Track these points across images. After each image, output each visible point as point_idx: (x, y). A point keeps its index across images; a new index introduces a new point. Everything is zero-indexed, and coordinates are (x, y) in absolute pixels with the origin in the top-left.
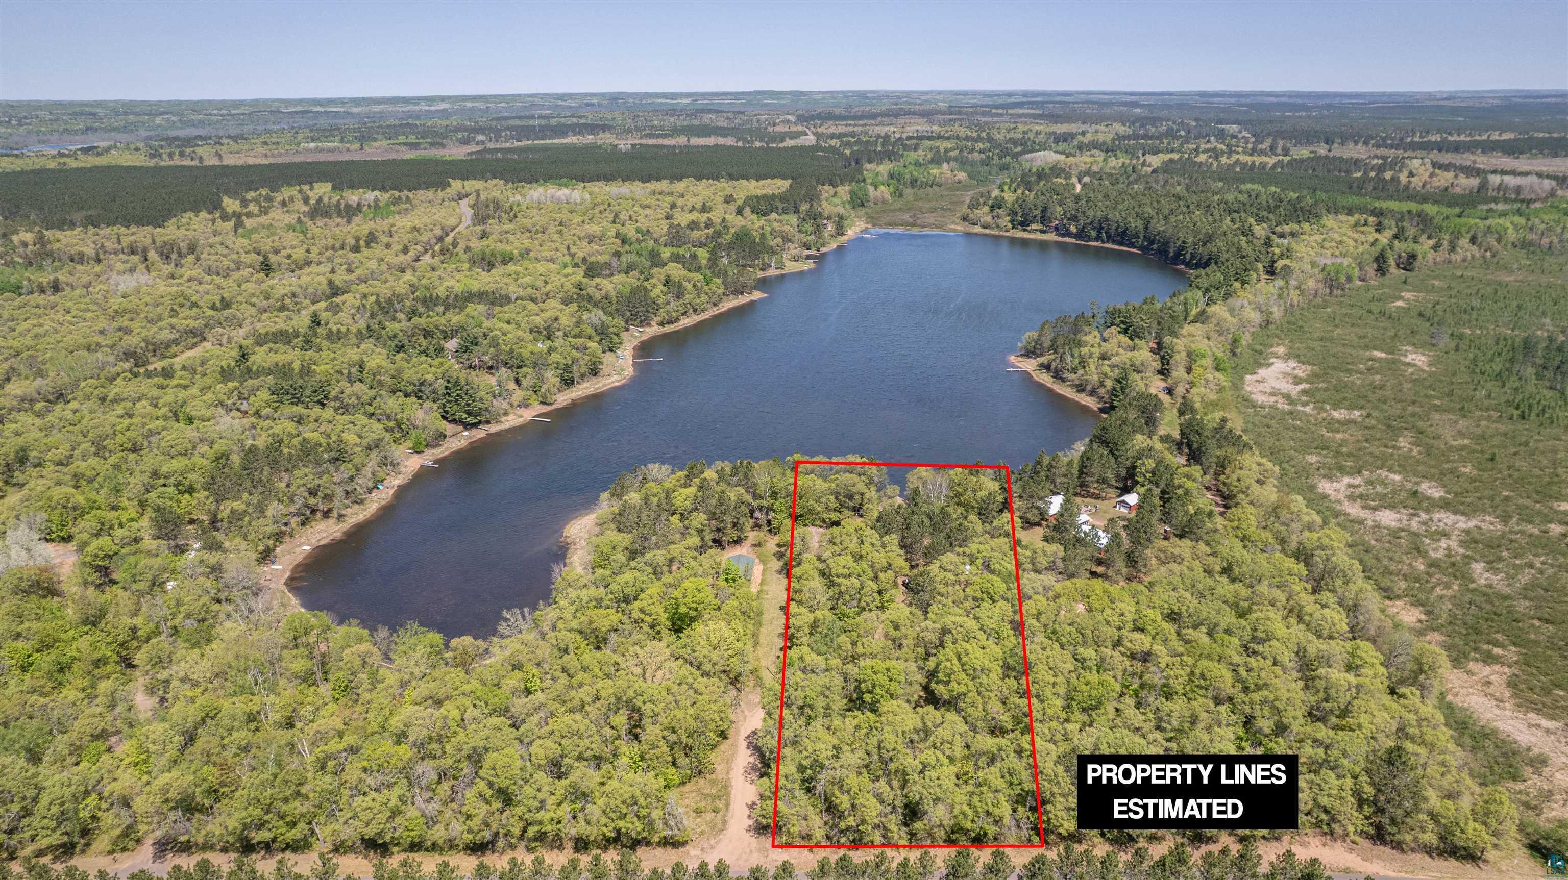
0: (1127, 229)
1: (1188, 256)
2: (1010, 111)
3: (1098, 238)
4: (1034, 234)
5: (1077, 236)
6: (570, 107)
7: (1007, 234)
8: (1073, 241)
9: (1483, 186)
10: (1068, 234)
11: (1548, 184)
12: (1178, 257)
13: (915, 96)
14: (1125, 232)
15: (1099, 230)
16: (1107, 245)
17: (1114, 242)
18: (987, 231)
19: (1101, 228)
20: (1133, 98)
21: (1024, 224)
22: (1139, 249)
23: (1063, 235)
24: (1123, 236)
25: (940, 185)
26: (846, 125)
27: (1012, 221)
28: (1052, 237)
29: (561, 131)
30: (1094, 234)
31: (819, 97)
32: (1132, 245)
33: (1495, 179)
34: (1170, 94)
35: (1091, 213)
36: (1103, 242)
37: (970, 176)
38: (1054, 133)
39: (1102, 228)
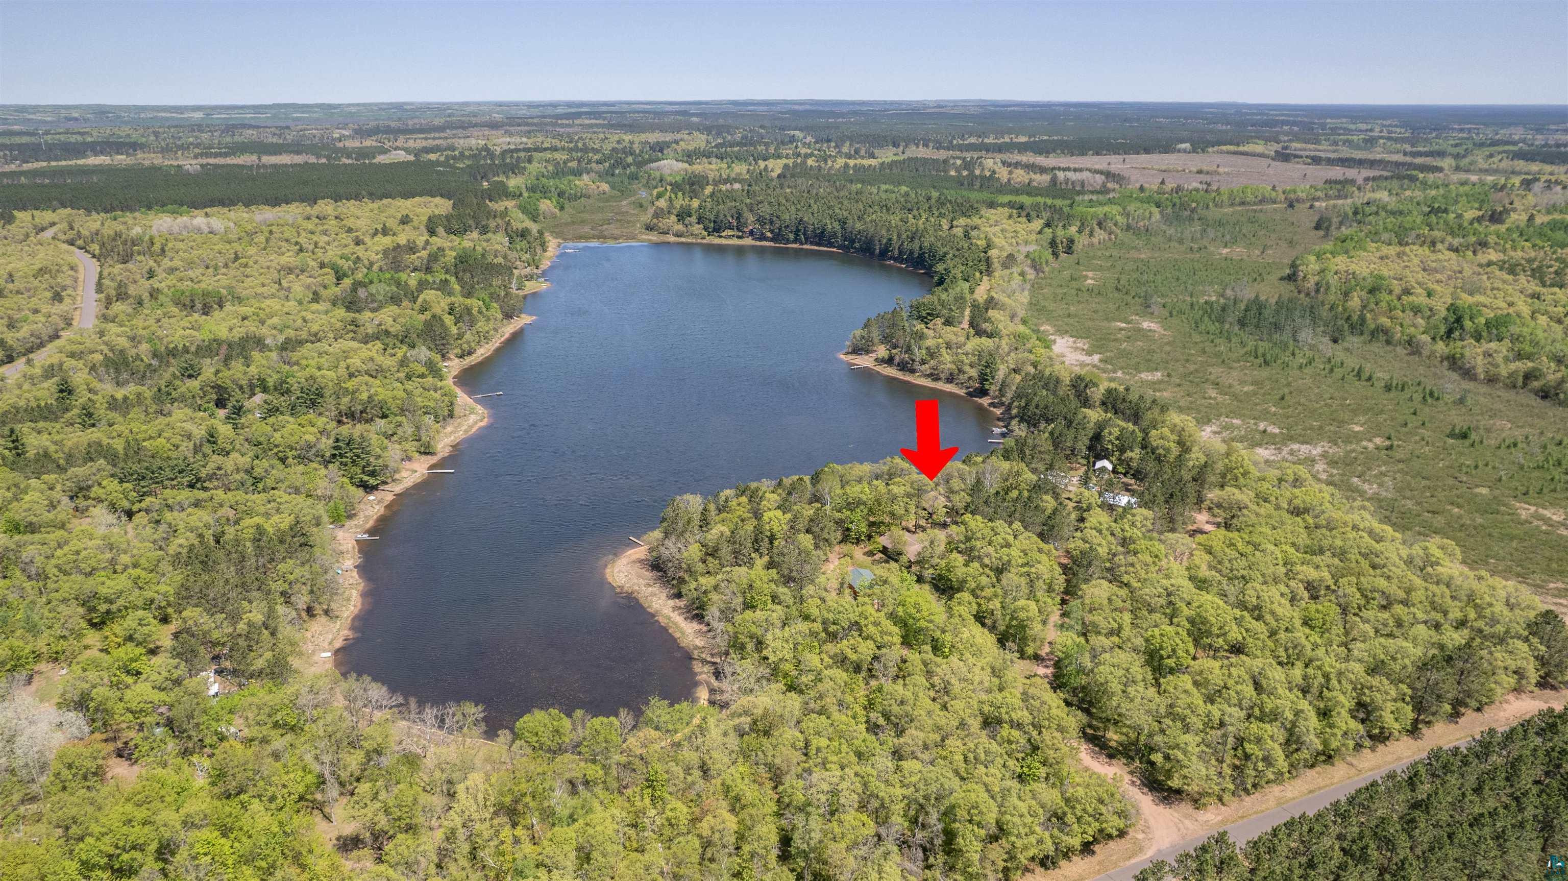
0: (824, 230)
1: (896, 252)
2: (577, 122)
3: (795, 241)
4: (728, 239)
5: (772, 240)
6: (46, 122)
7: (704, 241)
8: (772, 244)
9: (1054, 180)
10: (763, 238)
11: (1100, 179)
12: (884, 253)
13: (456, 107)
14: (822, 233)
15: (797, 233)
16: (805, 247)
17: (812, 243)
18: (683, 240)
19: (798, 230)
20: (683, 108)
21: (717, 230)
22: (838, 248)
23: (760, 239)
24: (821, 237)
25: (589, 197)
26: (426, 139)
27: (706, 229)
28: (748, 241)
29: (79, 150)
30: (792, 236)
31: (353, 109)
32: (831, 245)
33: (1061, 175)
34: (706, 103)
35: (786, 217)
36: (802, 244)
37: (613, 187)
38: (647, 142)
39: (800, 231)
